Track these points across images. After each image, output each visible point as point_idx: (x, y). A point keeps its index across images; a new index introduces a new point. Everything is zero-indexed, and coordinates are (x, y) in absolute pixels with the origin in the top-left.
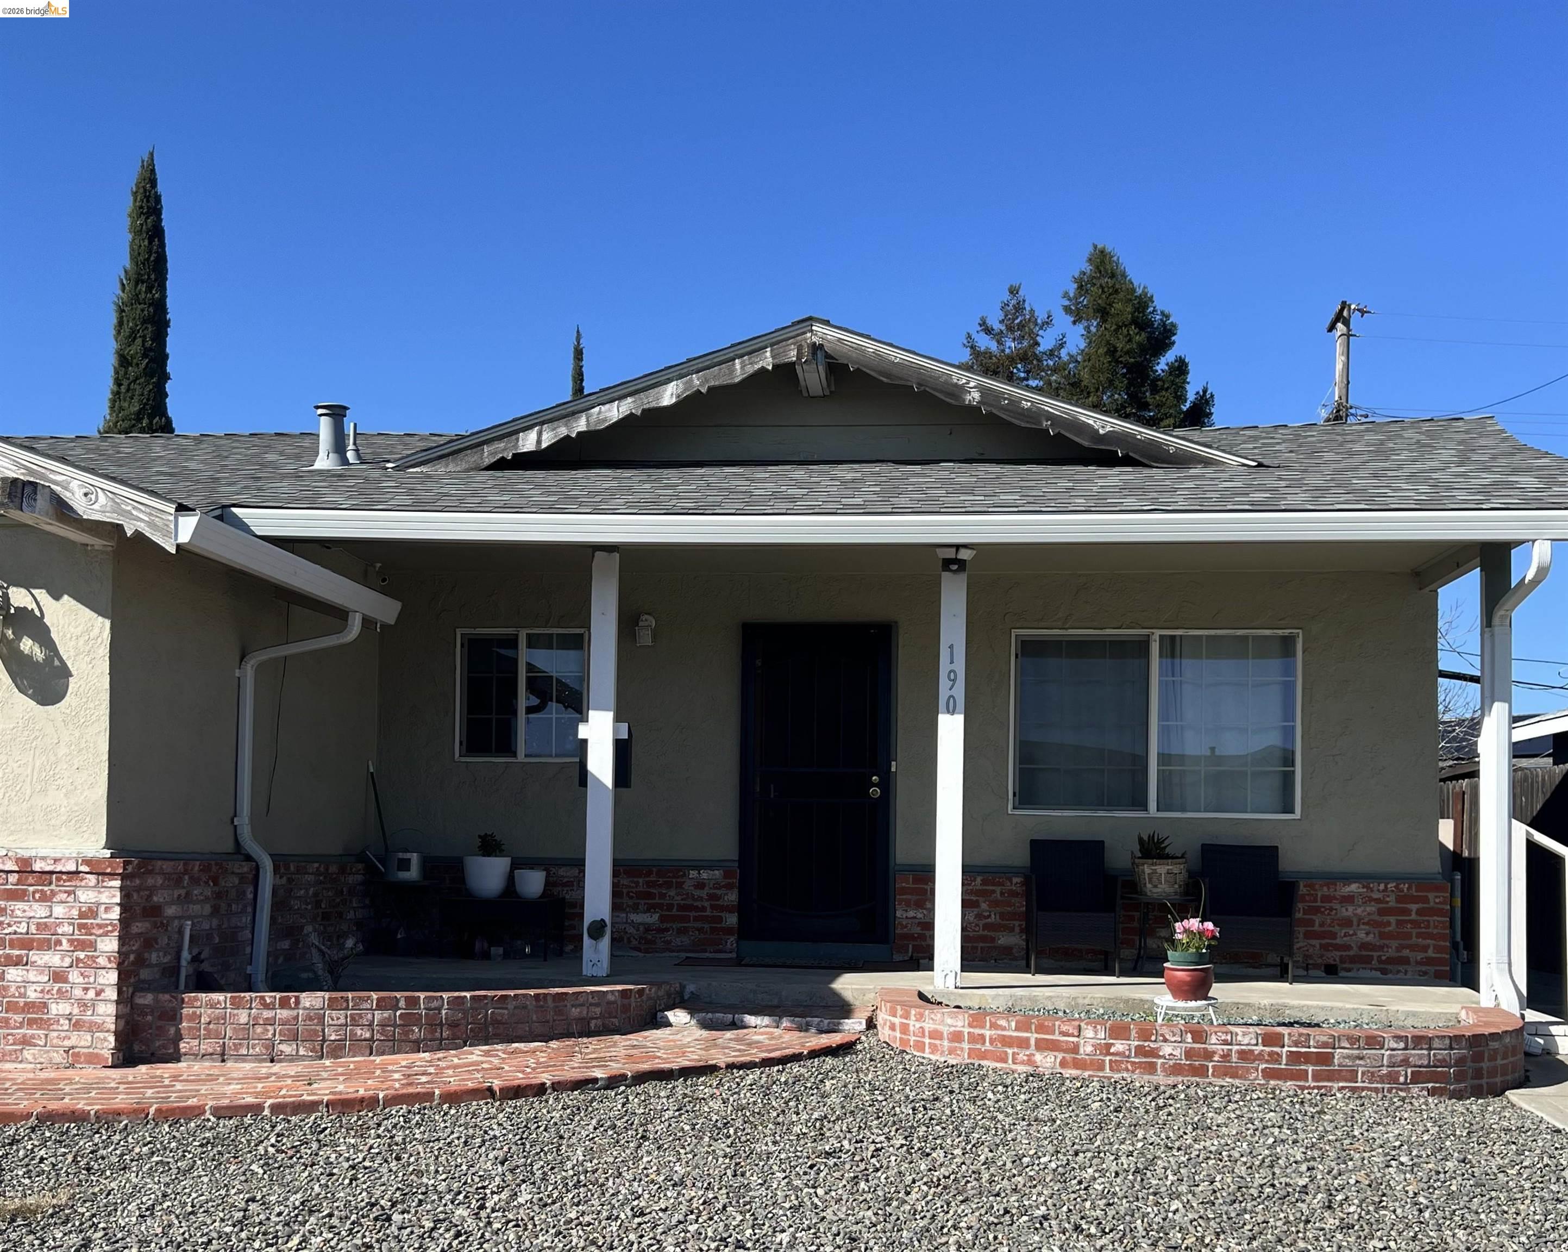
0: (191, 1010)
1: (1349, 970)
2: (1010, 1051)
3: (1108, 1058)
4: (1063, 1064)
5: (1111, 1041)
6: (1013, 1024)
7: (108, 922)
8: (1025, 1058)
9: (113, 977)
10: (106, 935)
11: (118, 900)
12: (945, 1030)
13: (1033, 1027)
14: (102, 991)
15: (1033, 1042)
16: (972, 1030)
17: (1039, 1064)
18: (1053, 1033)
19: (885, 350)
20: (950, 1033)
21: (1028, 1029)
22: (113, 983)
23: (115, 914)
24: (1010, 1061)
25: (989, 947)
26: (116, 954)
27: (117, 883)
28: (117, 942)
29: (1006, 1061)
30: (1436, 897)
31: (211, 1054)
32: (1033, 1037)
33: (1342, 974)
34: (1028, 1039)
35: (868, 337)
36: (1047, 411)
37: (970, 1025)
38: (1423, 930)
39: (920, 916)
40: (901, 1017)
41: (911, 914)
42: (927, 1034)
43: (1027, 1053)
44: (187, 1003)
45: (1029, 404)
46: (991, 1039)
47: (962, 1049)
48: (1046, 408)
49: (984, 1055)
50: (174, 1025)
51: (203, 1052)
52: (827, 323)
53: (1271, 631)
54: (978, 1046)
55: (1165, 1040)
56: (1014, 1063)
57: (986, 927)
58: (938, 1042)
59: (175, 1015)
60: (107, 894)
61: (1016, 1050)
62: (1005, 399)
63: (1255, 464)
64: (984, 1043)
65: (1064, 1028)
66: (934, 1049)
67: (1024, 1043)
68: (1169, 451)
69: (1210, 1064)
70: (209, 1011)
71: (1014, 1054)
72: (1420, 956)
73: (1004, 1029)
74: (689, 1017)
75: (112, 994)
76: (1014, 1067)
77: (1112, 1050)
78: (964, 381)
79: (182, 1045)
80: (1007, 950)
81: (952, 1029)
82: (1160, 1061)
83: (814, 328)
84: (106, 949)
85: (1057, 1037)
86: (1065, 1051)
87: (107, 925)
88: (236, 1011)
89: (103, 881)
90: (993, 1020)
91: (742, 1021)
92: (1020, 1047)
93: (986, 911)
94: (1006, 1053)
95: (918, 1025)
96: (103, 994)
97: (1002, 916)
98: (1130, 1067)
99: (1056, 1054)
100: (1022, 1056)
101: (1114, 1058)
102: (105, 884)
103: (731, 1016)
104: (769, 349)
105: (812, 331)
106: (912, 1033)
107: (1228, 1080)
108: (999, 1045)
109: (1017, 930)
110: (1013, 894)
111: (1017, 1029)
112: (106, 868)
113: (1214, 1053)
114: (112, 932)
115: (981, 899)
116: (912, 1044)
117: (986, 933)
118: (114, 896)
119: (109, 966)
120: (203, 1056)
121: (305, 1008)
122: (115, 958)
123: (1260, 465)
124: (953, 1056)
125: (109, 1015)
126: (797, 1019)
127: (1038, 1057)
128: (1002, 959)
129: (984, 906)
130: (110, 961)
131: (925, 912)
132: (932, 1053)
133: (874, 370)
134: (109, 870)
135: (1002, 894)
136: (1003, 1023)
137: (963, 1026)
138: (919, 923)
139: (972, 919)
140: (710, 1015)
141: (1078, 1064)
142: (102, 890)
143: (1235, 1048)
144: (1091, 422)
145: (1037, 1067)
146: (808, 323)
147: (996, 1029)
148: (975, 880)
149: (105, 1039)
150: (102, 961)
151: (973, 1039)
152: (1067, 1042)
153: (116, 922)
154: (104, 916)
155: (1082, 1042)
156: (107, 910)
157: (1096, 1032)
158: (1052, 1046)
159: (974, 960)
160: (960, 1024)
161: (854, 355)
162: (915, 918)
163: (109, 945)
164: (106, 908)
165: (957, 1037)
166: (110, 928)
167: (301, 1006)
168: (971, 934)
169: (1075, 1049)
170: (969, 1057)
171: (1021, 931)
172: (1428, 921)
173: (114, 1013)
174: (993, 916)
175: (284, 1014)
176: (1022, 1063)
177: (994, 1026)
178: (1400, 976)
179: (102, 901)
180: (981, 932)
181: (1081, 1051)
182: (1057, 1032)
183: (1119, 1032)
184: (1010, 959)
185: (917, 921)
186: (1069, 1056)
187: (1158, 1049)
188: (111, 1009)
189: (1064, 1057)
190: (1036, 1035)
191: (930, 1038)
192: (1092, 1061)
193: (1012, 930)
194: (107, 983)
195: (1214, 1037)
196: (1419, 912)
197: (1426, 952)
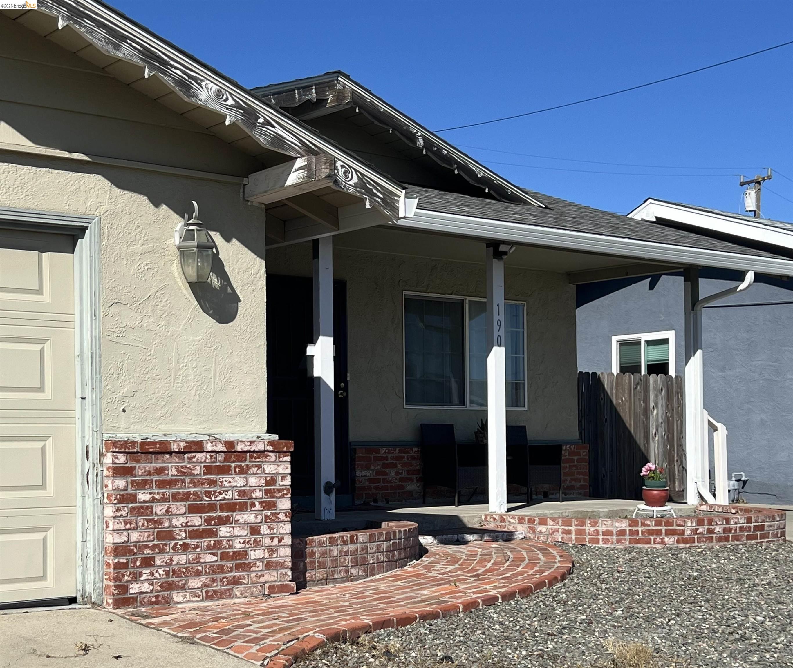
0: (311, 549)
1: (552, 494)
2: (652, 538)
3: (696, 537)
4: (678, 542)
5: (698, 527)
6: (653, 523)
7: (284, 487)
8: (660, 540)
9: (288, 528)
10: (283, 497)
11: (289, 471)
12: (615, 530)
13: (663, 523)
14: (282, 538)
15: (664, 531)
16: (630, 528)
17: (667, 543)
18: (673, 526)
19: (377, 102)
20: (618, 531)
21: (661, 525)
22: (288, 532)
23: (288, 481)
24: (652, 543)
25: (402, 492)
26: (289, 511)
27: (288, 458)
28: (290, 502)
29: (650, 543)
30: (584, 452)
31: (321, 580)
32: (663, 528)
33: (550, 496)
34: (661, 530)
35: (369, 92)
36: (454, 158)
37: (630, 526)
38: (579, 470)
39: (368, 474)
40: (576, 525)
41: (364, 473)
42: (601, 533)
43: (661, 538)
44: (309, 545)
45: (446, 152)
46: (642, 532)
47: (625, 540)
48: (454, 156)
49: (638, 542)
50: (302, 561)
51: (318, 578)
52: (347, 77)
53: (514, 302)
54: (635, 537)
55: (717, 524)
56: (654, 544)
57: (401, 479)
58: (609, 537)
59: (302, 553)
60: (282, 466)
61: (655, 537)
62: (435, 147)
63: (544, 206)
64: (638, 534)
65: (679, 522)
66: (606, 541)
67: (659, 532)
68: (508, 192)
69: (731, 535)
70: (320, 549)
71: (654, 539)
72: (578, 485)
73: (649, 525)
74: (433, 539)
75: (288, 540)
76: (654, 546)
77: (698, 532)
78: (415, 131)
79: (307, 575)
80: (410, 493)
81: (619, 529)
82: (714, 535)
83: (339, 78)
84: (283, 508)
85: (675, 527)
86: (679, 535)
87: (283, 490)
88: (331, 548)
89: (280, 457)
90: (643, 521)
91: (463, 538)
92: (657, 534)
93: (400, 470)
94: (650, 539)
95: (592, 529)
96: (283, 541)
97: (408, 472)
98: (704, 540)
99: (675, 536)
100: (658, 540)
101: (699, 536)
102: (281, 459)
103: (456, 536)
104: (314, 87)
105: (337, 80)
106: (587, 534)
107: (736, 542)
108: (646, 535)
109: (415, 481)
110: (413, 458)
111: (656, 525)
112: (284, 448)
113: (732, 529)
114: (287, 494)
115: (398, 462)
116: (587, 540)
117: (400, 483)
118: (287, 468)
119: (286, 519)
120: (318, 581)
121: (360, 543)
122: (289, 513)
123: (547, 208)
124: (620, 544)
125: (288, 556)
126: (491, 534)
127: (666, 539)
128: (408, 500)
129: (399, 466)
130: (286, 516)
131: (371, 472)
132: (605, 543)
133: (369, 114)
134: (285, 449)
135: (408, 458)
136: (648, 522)
137: (626, 527)
138: (368, 479)
139: (393, 475)
140: (445, 536)
141: (685, 541)
142: (279, 464)
143: (738, 525)
144: (474, 169)
145: (666, 545)
146: (336, 75)
147: (644, 526)
148: (395, 451)
149: (286, 574)
150: (282, 516)
151: (632, 533)
152: (679, 530)
153: (289, 487)
154: (281, 483)
155: (686, 528)
156: (283, 478)
157: (692, 523)
158: (672, 533)
159: (395, 501)
160: (624, 525)
161: (360, 102)
162: (366, 476)
163: (285, 504)
164: (282, 477)
165: (622, 533)
166: (285, 492)
167: (358, 542)
168: (393, 485)
169: (683, 533)
170: (630, 543)
171: (418, 481)
172: (581, 465)
173: (290, 554)
174: (404, 473)
175: (351, 547)
176: (659, 543)
177: (643, 525)
178: (572, 496)
179: (280, 472)
180: (398, 483)
181: (686, 534)
182: (675, 524)
183: (700, 522)
184: (413, 499)
185: (367, 478)
186: (680, 537)
187: (714, 529)
188: (288, 551)
189: (678, 538)
190: (665, 528)
191: (603, 535)
192: (690, 538)
193: (412, 480)
194: (285, 532)
195: (732, 521)
196: (578, 461)
197: (580, 482)
